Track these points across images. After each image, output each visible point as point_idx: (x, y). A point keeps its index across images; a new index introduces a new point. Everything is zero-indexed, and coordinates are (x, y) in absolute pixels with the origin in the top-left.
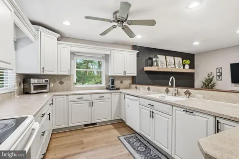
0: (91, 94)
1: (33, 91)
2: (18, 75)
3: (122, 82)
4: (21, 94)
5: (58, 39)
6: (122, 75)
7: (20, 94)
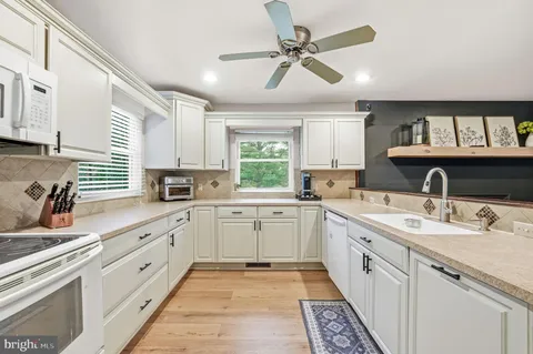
0: (258, 206)
1: (167, 197)
2: (148, 171)
3: (331, 184)
4: (156, 201)
5: (207, 109)
6: (329, 167)
7: (152, 200)
